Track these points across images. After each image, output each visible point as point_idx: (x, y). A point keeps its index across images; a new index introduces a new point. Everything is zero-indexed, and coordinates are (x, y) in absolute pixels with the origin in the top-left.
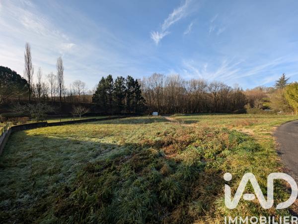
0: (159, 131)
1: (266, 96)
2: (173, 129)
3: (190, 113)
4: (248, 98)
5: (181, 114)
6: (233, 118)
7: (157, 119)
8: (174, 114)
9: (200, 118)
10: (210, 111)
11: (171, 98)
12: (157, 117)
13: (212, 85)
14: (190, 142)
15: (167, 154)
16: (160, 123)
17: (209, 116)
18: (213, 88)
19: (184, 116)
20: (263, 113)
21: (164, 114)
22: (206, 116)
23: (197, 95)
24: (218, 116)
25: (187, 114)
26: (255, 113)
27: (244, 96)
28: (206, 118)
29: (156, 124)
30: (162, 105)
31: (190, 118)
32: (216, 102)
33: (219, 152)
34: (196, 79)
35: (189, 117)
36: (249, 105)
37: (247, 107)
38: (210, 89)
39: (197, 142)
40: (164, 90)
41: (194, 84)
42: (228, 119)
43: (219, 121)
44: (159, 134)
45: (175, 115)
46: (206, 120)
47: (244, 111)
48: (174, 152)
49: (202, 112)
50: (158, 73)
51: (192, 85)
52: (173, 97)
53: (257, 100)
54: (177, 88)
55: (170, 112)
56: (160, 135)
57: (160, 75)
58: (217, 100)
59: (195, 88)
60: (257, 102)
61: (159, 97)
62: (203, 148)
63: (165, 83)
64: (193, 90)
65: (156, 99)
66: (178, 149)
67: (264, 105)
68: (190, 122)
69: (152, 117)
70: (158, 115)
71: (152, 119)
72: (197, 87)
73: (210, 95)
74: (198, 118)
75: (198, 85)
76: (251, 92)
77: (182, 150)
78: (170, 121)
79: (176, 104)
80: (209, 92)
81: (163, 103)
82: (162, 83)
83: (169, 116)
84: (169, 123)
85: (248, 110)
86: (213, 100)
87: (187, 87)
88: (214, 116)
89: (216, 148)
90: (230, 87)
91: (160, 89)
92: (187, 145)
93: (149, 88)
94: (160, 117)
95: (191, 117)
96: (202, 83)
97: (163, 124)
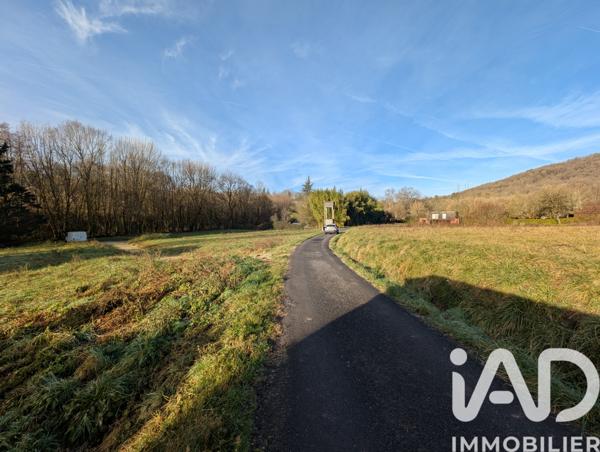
0: (84, 284)
1: (294, 205)
2: (131, 270)
3: (184, 231)
4: (275, 206)
5: (161, 234)
6: (254, 237)
7: (81, 251)
8: (139, 235)
9: (203, 241)
10: (222, 227)
11: (132, 197)
12: (84, 246)
13: (224, 177)
14: (167, 292)
15: (104, 331)
16: (92, 261)
17: (220, 236)
18: (227, 185)
19: (168, 237)
20: (291, 228)
21: (108, 235)
22: (214, 237)
23: (196, 194)
24: (234, 235)
25: (174, 233)
26: (282, 228)
27: (270, 202)
28: (214, 240)
29: (76, 264)
30: (101, 212)
31: (181, 242)
32: (232, 210)
33: (216, 297)
34: (194, 160)
35: (178, 239)
36: (276, 215)
37: (274, 218)
38: (221, 186)
39: (182, 288)
40: (108, 173)
41: (190, 170)
42: (248, 240)
43: (232, 244)
44: (84, 289)
45: (142, 237)
46: (213, 244)
47: (270, 226)
48: (125, 321)
49: (206, 227)
50: (85, 123)
51: (184, 173)
52: (136, 194)
53: (285, 209)
54: (148, 174)
55: (130, 231)
56: (88, 292)
57: (93, 132)
58: (232, 206)
59: (192, 180)
60: (285, 212)
61: (93, 190)
62: (190, 297)
63: (111, 154)
64: (188, 182)
65: (80, 197)
66: (133, 313)
67: (292, 216)
68: (179, 251)
69: (66, 247)
70: (90, 238)
71: (65, 252)
72: (196, 177)
73: (221, 196)
74: (197, 241)
75: (197, 173)
76: (278, 196)
77: (145, 312)
78: (127, 253)
79: (146, 210)
80: (219, 191)
81: (106, 207)
82: (101, 152)
83: (125, 240)
84: (124, 257)
85: (275, 224)
86: (226, 207)
87: (175, 174)
88: (228, 235)
89: (213, 291)
90: (251, 186)
91: (94, 168)
92: (159, 300)
93: (50, 161)
94: (94, 244)
95: (184, 239)
96: (206, 172)
97: (103, 261)
